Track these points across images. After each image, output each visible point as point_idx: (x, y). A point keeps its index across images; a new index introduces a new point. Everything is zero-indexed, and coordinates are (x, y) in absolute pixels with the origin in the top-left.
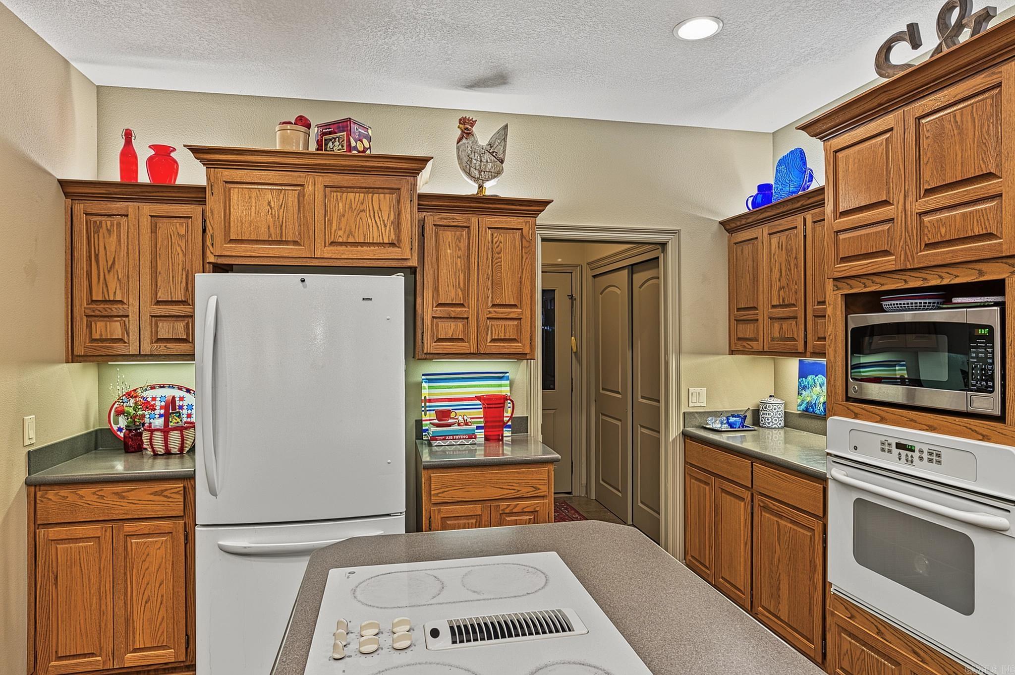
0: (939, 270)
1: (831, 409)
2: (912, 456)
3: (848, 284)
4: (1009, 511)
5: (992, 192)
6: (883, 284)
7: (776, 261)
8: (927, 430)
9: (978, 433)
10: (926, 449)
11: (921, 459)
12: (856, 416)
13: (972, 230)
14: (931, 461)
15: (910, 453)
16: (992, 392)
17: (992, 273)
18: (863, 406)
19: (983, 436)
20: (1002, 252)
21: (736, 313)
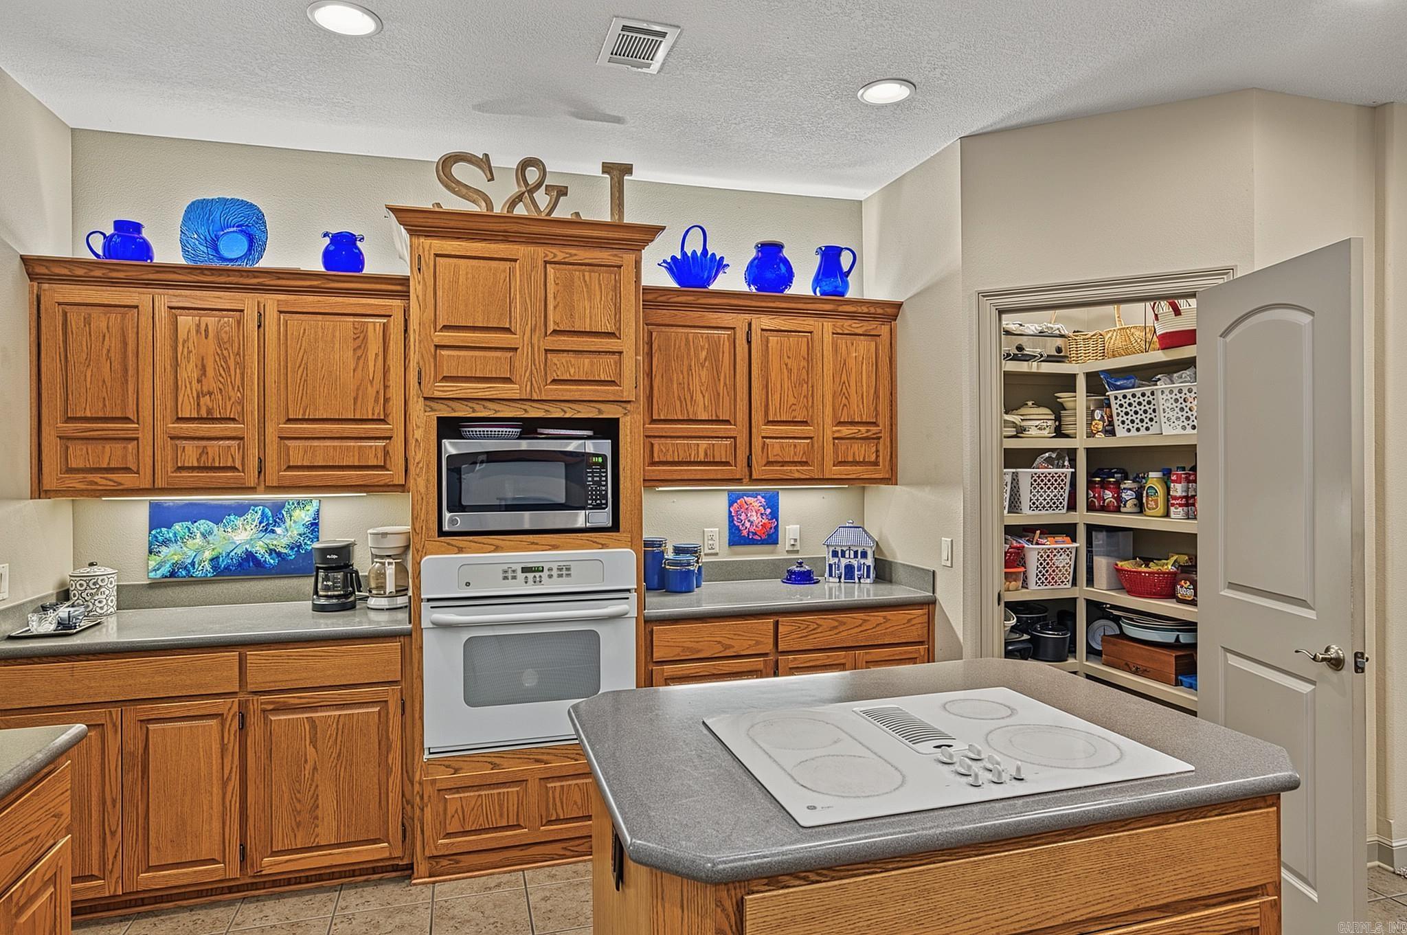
0: (563, 404)
1: (421, 550)
2: (540, 577)
3: (448, 406)
4: (628, 598)
5: (615, 349)
6: (499, 411)
7: (189, 352)
8: (550, 550)
9: (598, 543)
10: (555, 566)
11: (550, 576)
12: (461, 550)
13: (599, 375)
14: (560, 576)
15: (537, 575)
16: (604, 508)
17: (609, 412)
18: (471, 538)
19: (602, 545)
20: (622, 397)
21: (59, 425)
